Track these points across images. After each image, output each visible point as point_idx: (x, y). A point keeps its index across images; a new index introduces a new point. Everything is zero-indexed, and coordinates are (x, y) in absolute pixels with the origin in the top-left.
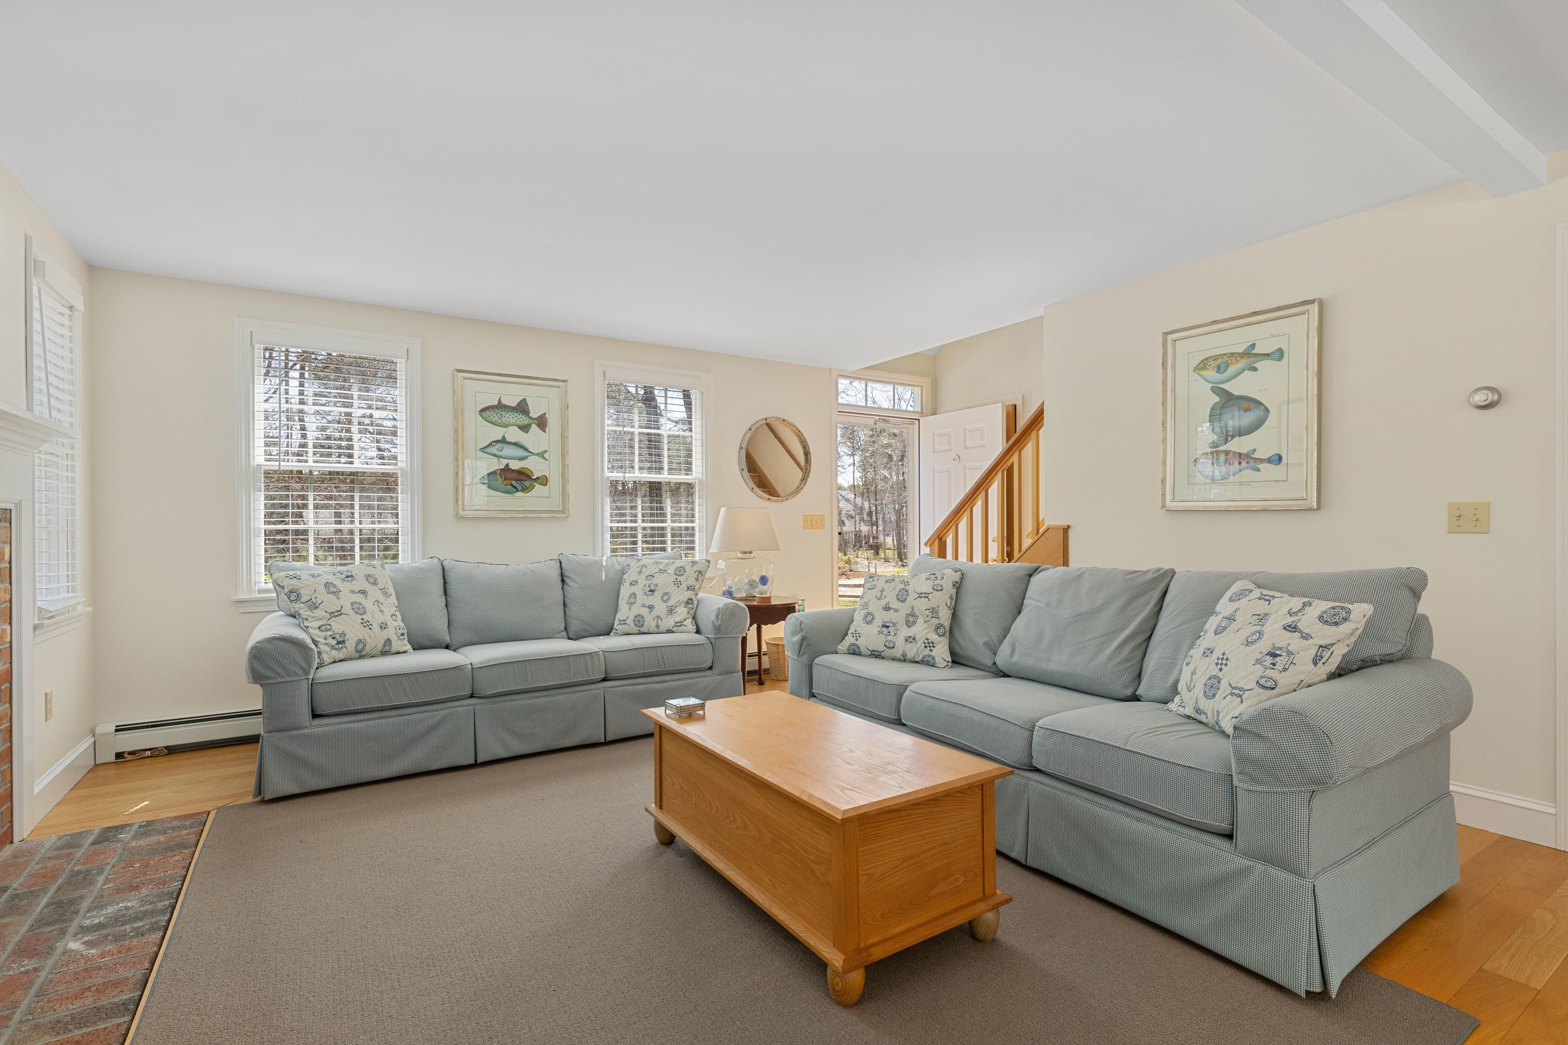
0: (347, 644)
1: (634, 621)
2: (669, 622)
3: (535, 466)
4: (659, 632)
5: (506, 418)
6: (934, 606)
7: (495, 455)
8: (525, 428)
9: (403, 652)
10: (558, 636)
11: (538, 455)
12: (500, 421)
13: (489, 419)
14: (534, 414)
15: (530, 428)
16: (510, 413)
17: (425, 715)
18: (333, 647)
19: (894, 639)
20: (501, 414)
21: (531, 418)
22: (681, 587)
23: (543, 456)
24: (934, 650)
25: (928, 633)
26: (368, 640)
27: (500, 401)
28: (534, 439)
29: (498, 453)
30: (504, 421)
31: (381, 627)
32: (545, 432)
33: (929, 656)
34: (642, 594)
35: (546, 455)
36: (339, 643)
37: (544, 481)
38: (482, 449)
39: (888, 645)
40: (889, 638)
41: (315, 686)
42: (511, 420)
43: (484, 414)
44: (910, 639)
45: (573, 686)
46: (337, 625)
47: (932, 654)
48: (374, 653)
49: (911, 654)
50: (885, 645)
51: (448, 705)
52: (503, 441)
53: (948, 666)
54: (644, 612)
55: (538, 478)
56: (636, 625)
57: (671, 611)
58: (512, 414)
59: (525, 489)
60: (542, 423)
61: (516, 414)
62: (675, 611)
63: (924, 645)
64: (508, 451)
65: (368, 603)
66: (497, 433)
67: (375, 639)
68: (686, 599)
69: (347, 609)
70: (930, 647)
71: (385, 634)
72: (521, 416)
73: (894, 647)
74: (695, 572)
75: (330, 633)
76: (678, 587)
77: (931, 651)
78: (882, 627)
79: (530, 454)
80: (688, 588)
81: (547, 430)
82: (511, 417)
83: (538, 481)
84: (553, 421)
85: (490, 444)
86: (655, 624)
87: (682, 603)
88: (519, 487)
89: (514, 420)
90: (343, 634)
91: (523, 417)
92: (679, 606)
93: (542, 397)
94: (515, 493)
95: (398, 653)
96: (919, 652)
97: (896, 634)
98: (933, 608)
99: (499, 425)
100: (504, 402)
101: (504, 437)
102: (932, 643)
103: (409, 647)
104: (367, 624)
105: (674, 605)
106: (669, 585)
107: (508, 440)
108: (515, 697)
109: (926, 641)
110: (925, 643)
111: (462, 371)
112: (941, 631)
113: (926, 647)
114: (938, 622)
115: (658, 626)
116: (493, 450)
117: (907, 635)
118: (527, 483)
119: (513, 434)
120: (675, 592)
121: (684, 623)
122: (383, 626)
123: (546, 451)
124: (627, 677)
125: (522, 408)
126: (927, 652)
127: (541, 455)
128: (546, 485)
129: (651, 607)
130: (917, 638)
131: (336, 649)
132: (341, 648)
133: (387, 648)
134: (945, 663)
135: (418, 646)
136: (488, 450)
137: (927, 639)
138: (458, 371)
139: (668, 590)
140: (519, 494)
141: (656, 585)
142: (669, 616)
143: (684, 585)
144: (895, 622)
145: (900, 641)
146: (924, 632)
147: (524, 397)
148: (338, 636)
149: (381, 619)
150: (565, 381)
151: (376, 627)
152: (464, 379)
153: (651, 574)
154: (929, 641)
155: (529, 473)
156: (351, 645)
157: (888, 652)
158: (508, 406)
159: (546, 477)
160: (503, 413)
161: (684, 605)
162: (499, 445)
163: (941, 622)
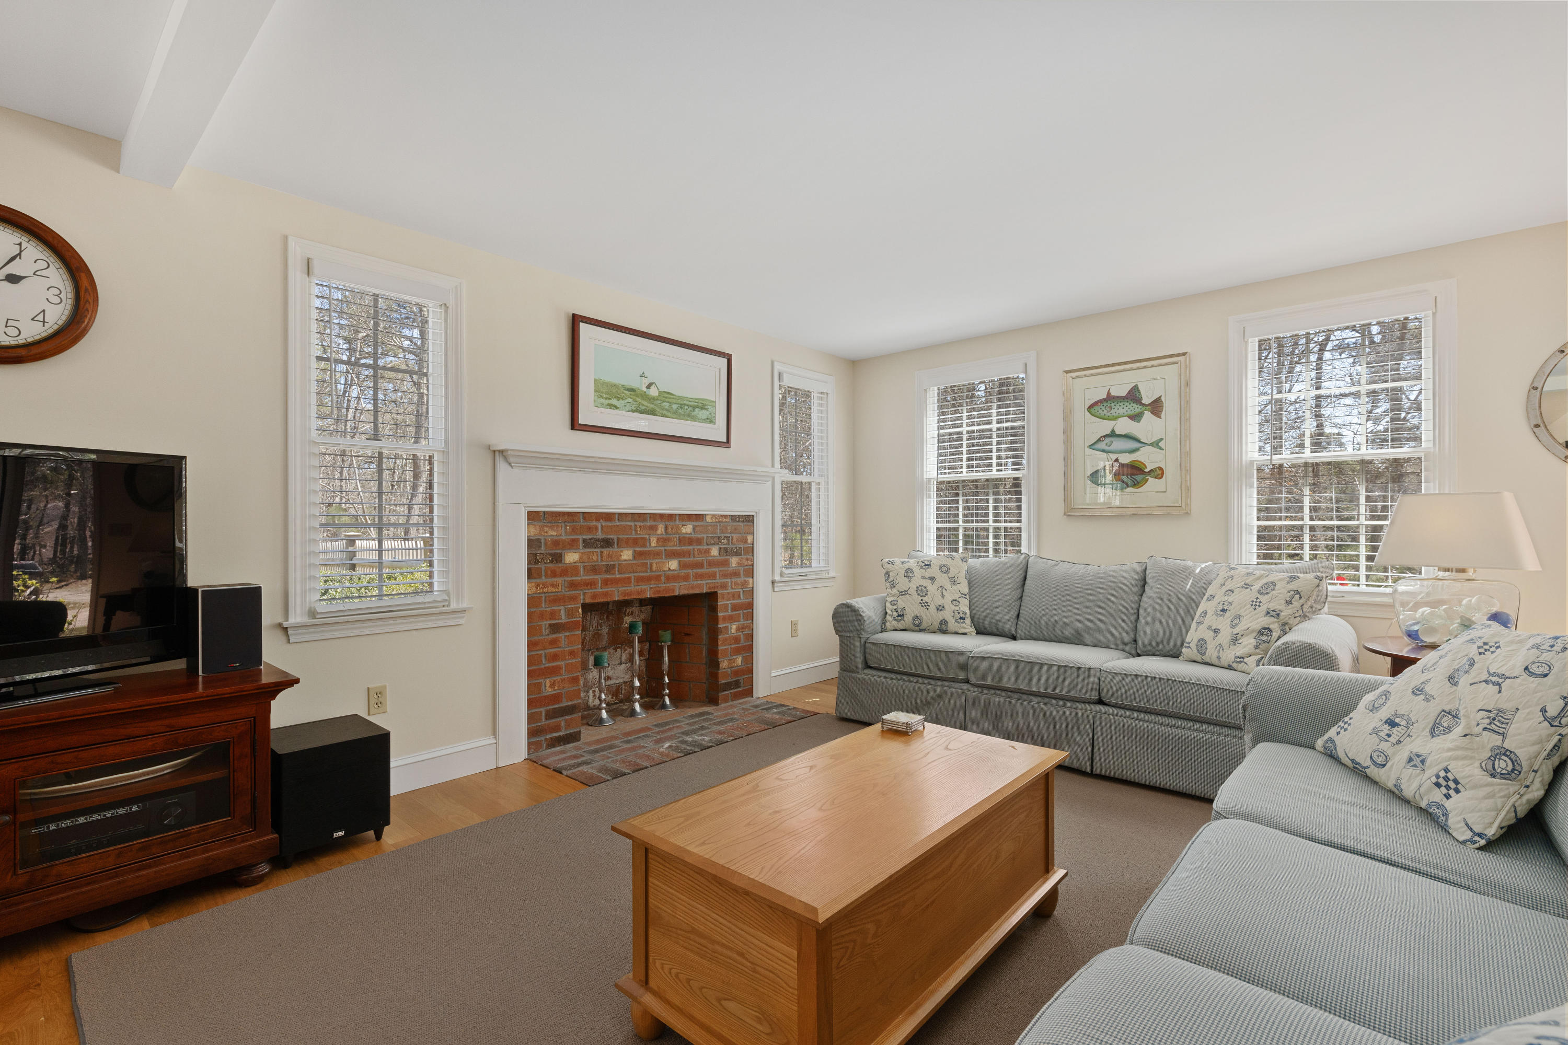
0: (905, 618)
1: (1197, 645)
2: (1228, 656)
3: (1148, 458)
4: (1219, 665)
5: (1116, 410)
6: (1503, 706)
7: (1104, 451)
8: (1136, 417)
9: (963, 634)
10: (1122, 648)
11: (1152, 444)
12: (1109, 414)
13: (1098, 414)
14: (1146, 401)
15: (1142, 417)
16: (1120, 404)
17: (931, 687)
18: (894, 619)
19: (1389, 752)
20: (1111, 408)
21: (1143, 405)
22: (1259, 609)
23: (1157, 445)
24: (1455, 797)
25: (1456, 758)
26: (924, 617)
27: (1109, 393)
28: (1148, 427)
29: (1107, 448)
30: (1114, 414)
31: (938, 609)
32: (1160, 417)
33: (1440, 806)
34: (1213, 613)
35: (1161, 444)
36: (899, 616)
37: (1159, 473)
38: (1091, 446)
39: (1375, 758)
40: (1384, 746)
41: (867, 645)
42: (1121, 411)
43: (1092, 410)
44: (1417, 761)
45: (1067, 700)
46: (901, 603)
47: (1448, 804)
48: (931, 628)
49: (1409, 790)
50: (1371, 757)
51: (947, 684)
52: (1113, 434)
53: (1474, 842)
54: (1208, 635)
55: (1152, 471)
56: (1198, 650)
57: (1235, 640)
58: (1121, 404)
59: (1136, 484)
60: (1156, 407)
61: (1127, 404)
62: (1240, 641)
63: (1434, 779)
64: (1118, 444)
65: (932, 588)
66: (1106, 427)
67: (931, 617)
68: (1258, 627)
69: (912, 591)
70: (1448, 788)
71: (941, 615)
72: (1132, 404)
73: (1384, 766)
74: (1289, 592)
75: (895, 607)
76: (1255, 609)
77: (1448, 796)
78: (1386, 722)
79: (1142, 445)
80: (1268, 613)
81: (1163, 415)
82: (1121, 408)
83: (1152, 474)
84: (1170, 407)
85: (1099, 440)
86: (1216, 654)
87: (1253, 631)
88: (1129, 482)
89: (1124, 411)
90: (903, 610)
91: (1135, 405)
92: (1247, 635)
93: (1157, 379)
94: (1126, 488)
95: (956, 633)
96: (1422, 790)
97: (1399, 742)
98: (1500, 711)
99: (1108, 419)
100: (1113, 393)
101: (1113, 431)
102: (1456, 782)
103: (972, 630)
104: (925, 605)
105: (1240, 634)
106: (1245, 606)
107: (1117, 432)
108: (1001, 693)
109: (1442, 774)
110: (1438, 777)
111: (1070, 371)
112: (1503, 764)
113: (1438, 785)
114: (1499, 743)
115: (1219, 658)
116: (1102, 445)
117: (1416, 750)
118: (1139, 478)
119: (1124, 426)
120: (1250, 615)
121: (1245, 660)
122: (940, 608)
123: (1162, 439)
124: (1134, 708)
125: (1133, 396)
126: (1437, 795)
127: (1156, 444)
128: (1162, 477)
129: (1216, 631)
130: (1428, 762)
131: (896, 620)
132: (900, 620)
133: (944, 627)
134: (1468, 835)
135: (981, 632)
136: (1097, 446)
137: (1446, 770)
138: (1067, 372)
139: (1242, 612)
140: (1130, 490)
141: (1230, 604)
142: (1232, 647)
143: (1264, 608)
144: (1414, 719)
145: (1399, 757)
146: (1450, 754)
147: (1134, 384)
148: (899, 610)
149: (940, 601)
150: (1184, 354)
151: (932, 608)
152: (1073, 378)
153: (1233, 588)
154: (1449, 775)
155: (1142, 466)
156: (908, 618)
157: (1373, 772)
158: (1118, 397)
159: (1162, 469)
160: (1113, 405)
161: (1255, 634)
162: (1108, 440)
163: (1506, 745)
